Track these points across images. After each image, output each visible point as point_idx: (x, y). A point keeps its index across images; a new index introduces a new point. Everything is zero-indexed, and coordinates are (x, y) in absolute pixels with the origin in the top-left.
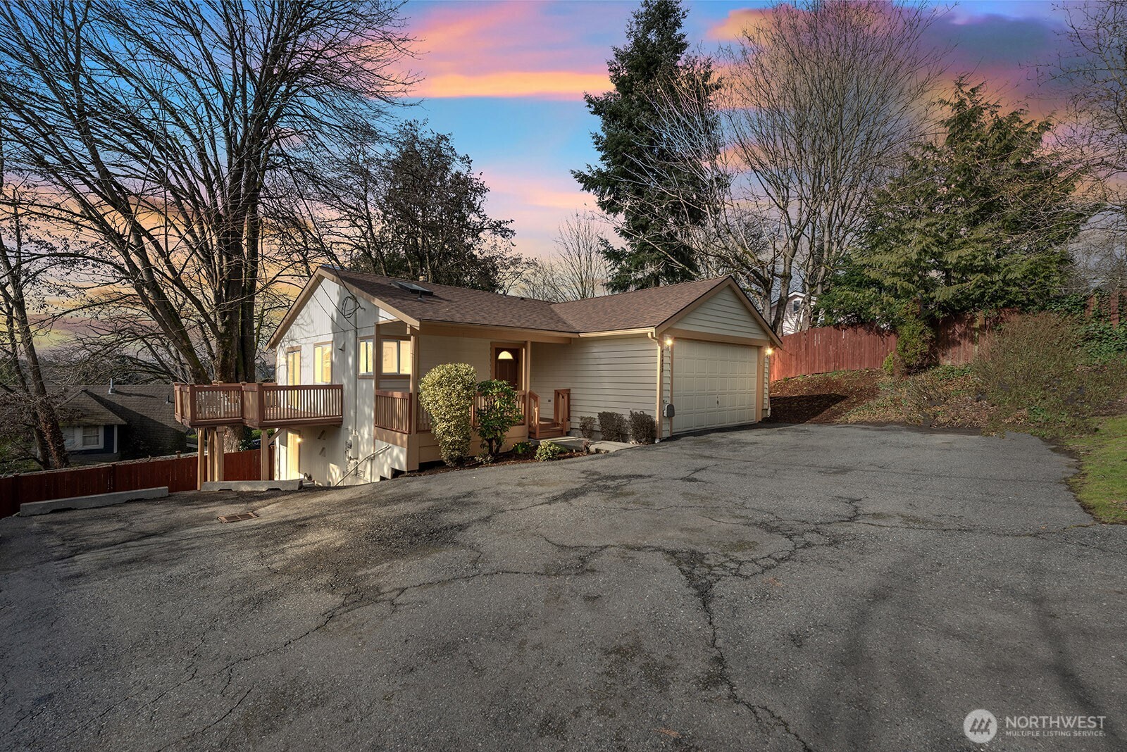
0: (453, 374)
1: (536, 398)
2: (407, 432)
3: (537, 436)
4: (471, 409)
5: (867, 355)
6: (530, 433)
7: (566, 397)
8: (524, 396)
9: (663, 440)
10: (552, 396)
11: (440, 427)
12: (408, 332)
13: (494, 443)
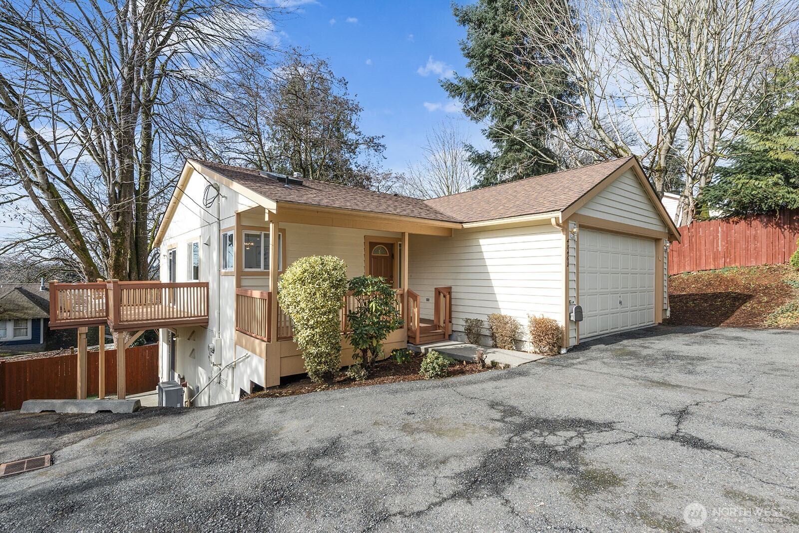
0: (318, 269)
1: (415, 297)
2: (266, 339)
3: (418, 340)
4: (341, 313)
5: (764, 250)
6: (409, 337)
7: (448, 296)
8: (402, 296)
9: (570, 350)
10: (432, 295)
11: (302, 336)
12: (267, 219)
13: (369, 353)
